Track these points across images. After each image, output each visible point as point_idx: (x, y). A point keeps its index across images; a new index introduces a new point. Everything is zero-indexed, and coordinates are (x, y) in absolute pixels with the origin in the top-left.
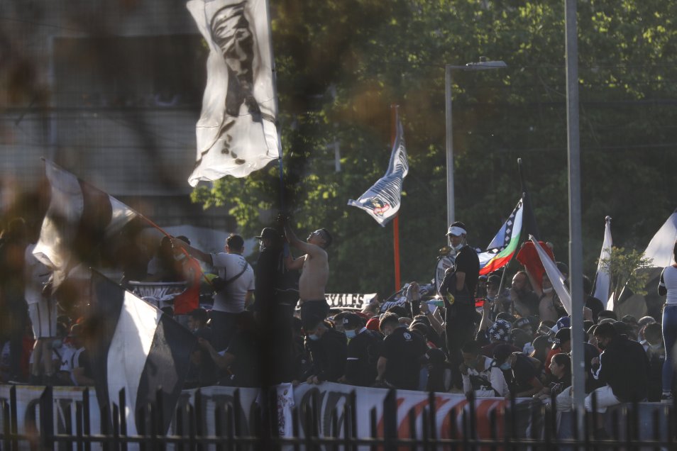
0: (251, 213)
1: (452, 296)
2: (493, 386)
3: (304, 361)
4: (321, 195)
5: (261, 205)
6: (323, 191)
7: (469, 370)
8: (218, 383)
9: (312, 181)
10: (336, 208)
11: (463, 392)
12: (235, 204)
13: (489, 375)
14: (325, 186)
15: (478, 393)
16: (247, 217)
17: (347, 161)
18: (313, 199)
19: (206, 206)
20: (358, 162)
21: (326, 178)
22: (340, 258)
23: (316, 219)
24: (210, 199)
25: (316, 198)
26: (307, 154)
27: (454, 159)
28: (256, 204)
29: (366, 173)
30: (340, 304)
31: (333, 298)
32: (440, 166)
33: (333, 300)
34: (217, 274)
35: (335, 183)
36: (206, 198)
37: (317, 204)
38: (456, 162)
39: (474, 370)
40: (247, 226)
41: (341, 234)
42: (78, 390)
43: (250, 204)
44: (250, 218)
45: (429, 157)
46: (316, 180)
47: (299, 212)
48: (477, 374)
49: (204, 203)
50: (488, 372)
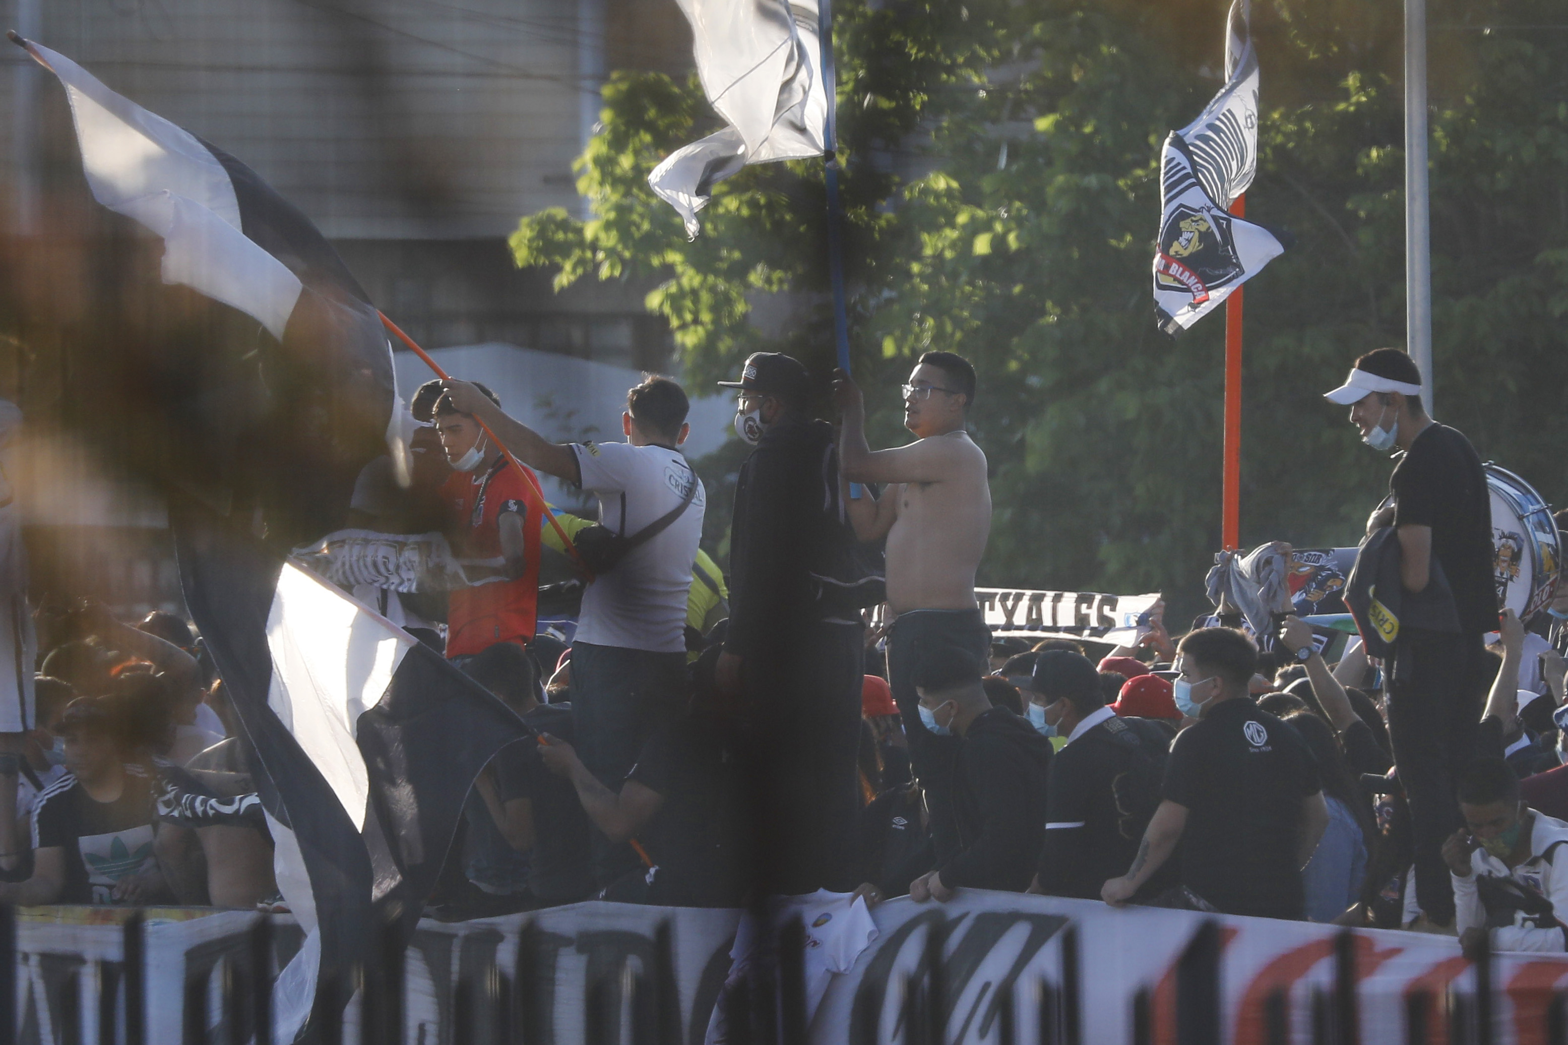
0: (721, 304)
1: (1387, 613)
2: (1557, 913)
3: (900, 822)
4: (966, 242)
5: (756, 278)
6: (974, 229)
7: (1476, 855)
8: (602, 894)
9: (937, 195)
10: (1017, 289)
11: (1453, 932)
12: (669, 272)
13: (1546, 878)
14: (980, 213)
15: (1507, 936)
16: (706, 317)
17: (1057, 125)
18: (939, 257)
19: (563, 279)
20: (1096, 131)
21: (987, 184)
22: (1032, 464)
23: (949, 328)
24: (577, 253)
25: (949, 254)
26: (918, 100)
27: (1431, 120)
28: (738, 272)
29: (1122, 170)
30: (1035, 624)
31: (1010, 604)
32: (1380, 145)
33: (1010, 614)
34: (591, 514)
35: (1017, 204)
36: (565, 250)
37: (954, 276)
38: (1439, 134)
39: (1494, 860)
40: (707, 348)
41: (1034, 381)
42: (106, 918)
43: (717, 273)
44: (716, 322)
45: (1345, 113)
46: (949, 192)
47: (890, 301)
48: (1501, 871)
49: (558, 269)
50: (1543, 863)
